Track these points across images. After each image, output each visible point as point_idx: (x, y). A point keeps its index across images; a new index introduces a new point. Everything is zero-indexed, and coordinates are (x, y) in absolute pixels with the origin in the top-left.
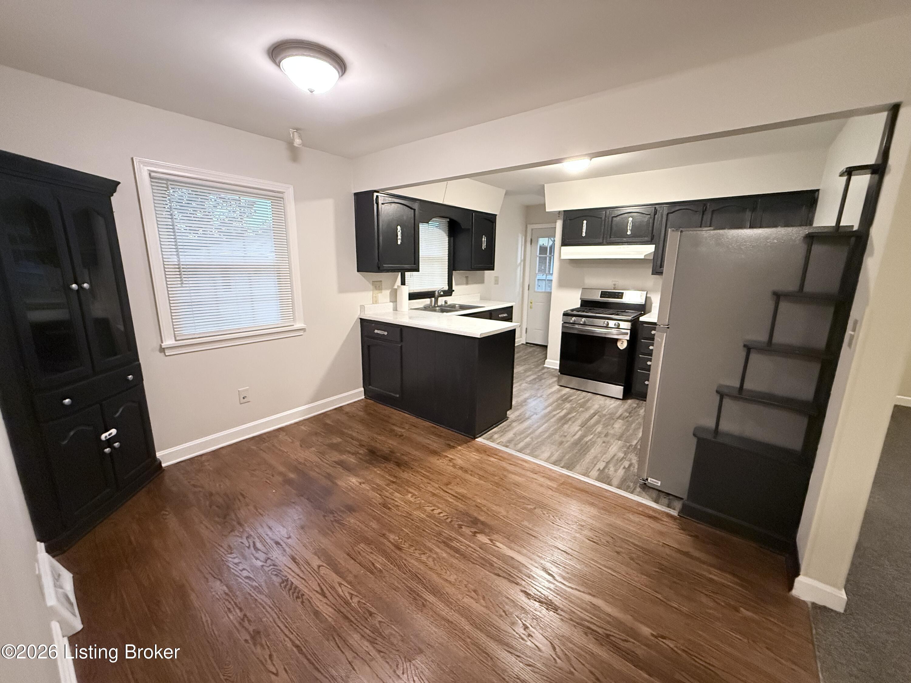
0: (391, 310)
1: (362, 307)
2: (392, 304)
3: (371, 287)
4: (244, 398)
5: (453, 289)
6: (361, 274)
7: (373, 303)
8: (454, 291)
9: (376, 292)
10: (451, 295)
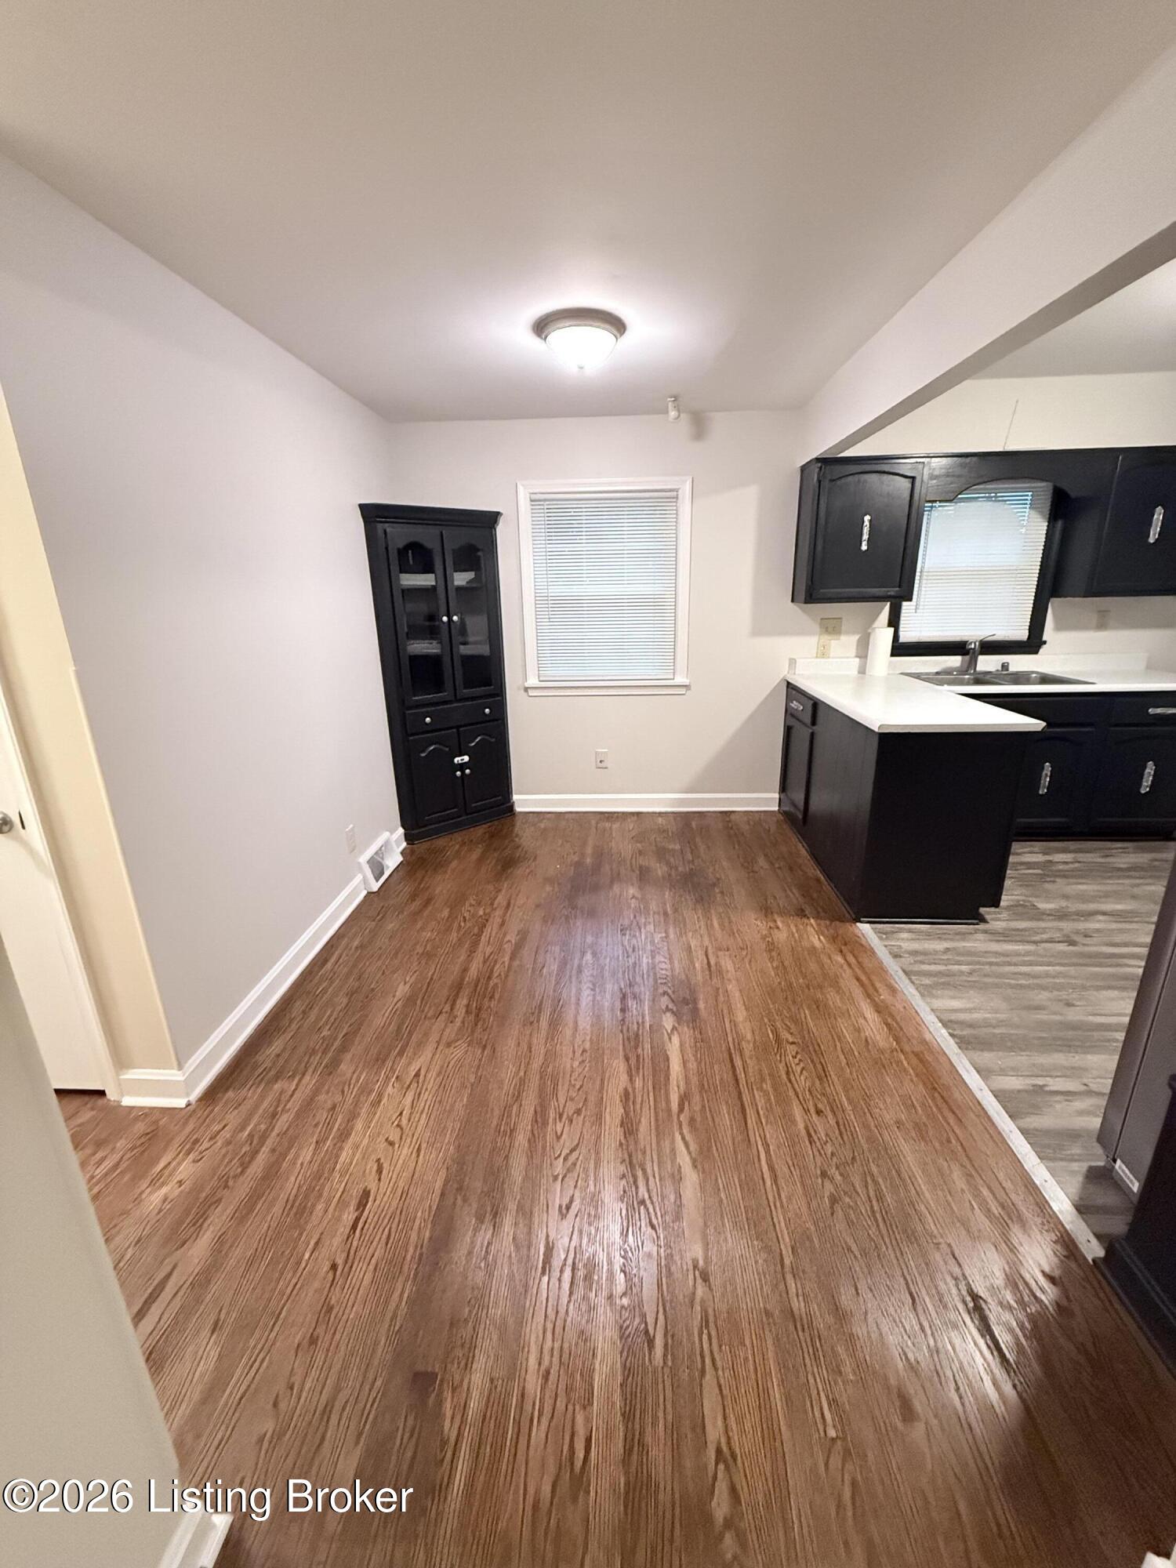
0: (854, 671)
1: (792, 662)
2: (858, 660)
3: (816, 627)
4: (601, 762)
5: (1044, 638)
6: (801, 608)
7: (817, 657)
8: (1045, 642)
9: (825, 638)
10: (1036, 652)
